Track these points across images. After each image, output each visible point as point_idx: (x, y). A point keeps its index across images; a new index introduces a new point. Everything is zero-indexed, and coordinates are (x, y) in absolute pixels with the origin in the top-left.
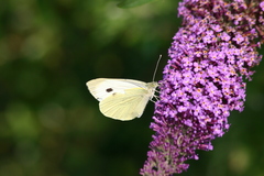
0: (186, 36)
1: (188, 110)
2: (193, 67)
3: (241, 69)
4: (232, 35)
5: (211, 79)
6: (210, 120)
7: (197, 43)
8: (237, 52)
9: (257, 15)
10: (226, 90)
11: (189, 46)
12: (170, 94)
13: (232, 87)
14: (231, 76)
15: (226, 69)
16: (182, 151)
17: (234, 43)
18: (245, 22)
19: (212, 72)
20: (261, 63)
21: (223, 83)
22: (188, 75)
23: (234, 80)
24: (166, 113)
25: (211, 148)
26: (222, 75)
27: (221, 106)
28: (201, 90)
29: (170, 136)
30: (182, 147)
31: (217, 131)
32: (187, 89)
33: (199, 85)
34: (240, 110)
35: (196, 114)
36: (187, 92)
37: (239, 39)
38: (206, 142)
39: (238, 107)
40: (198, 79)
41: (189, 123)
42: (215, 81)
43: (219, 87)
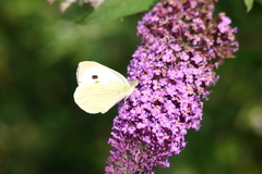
0: (145, 55)
1: (147, 127)
2: (152, 85)
3: (199, 88)
4: (191, 55)
5: (169, 97)
6: (167, 137)
7: (156, 61)
8: (195, 71)
9: (215, 36)
10: (184, 108)
11: (148, 65)
12: (128, 110)
13: (189, 106)
14: (189, 95)
15: (184, 87)
16: (140, 167)
17: (193, 63)
18: (203, 43)
19: (171, 90)
20: (217, 83)
21: (181, 101)
22: (147, 92)
23: (192, 98)
24: (124, 129)
25: (168, 165)
26: (180, 93)
27: (178, 124)
28: (160, 107)
29: (128, 152)
30: (140, 163)
31: (175, 148)
32: (145, 106)
33: (158, 103)
34: (197, 129)
35: (154, 131)
36: (146, 110)
37: (198, 58)
38: (163, 159)
39: (194, 126)
40: (157, 97)
41: (147, 140)
42: (174, 99)
43: (177, 105)
